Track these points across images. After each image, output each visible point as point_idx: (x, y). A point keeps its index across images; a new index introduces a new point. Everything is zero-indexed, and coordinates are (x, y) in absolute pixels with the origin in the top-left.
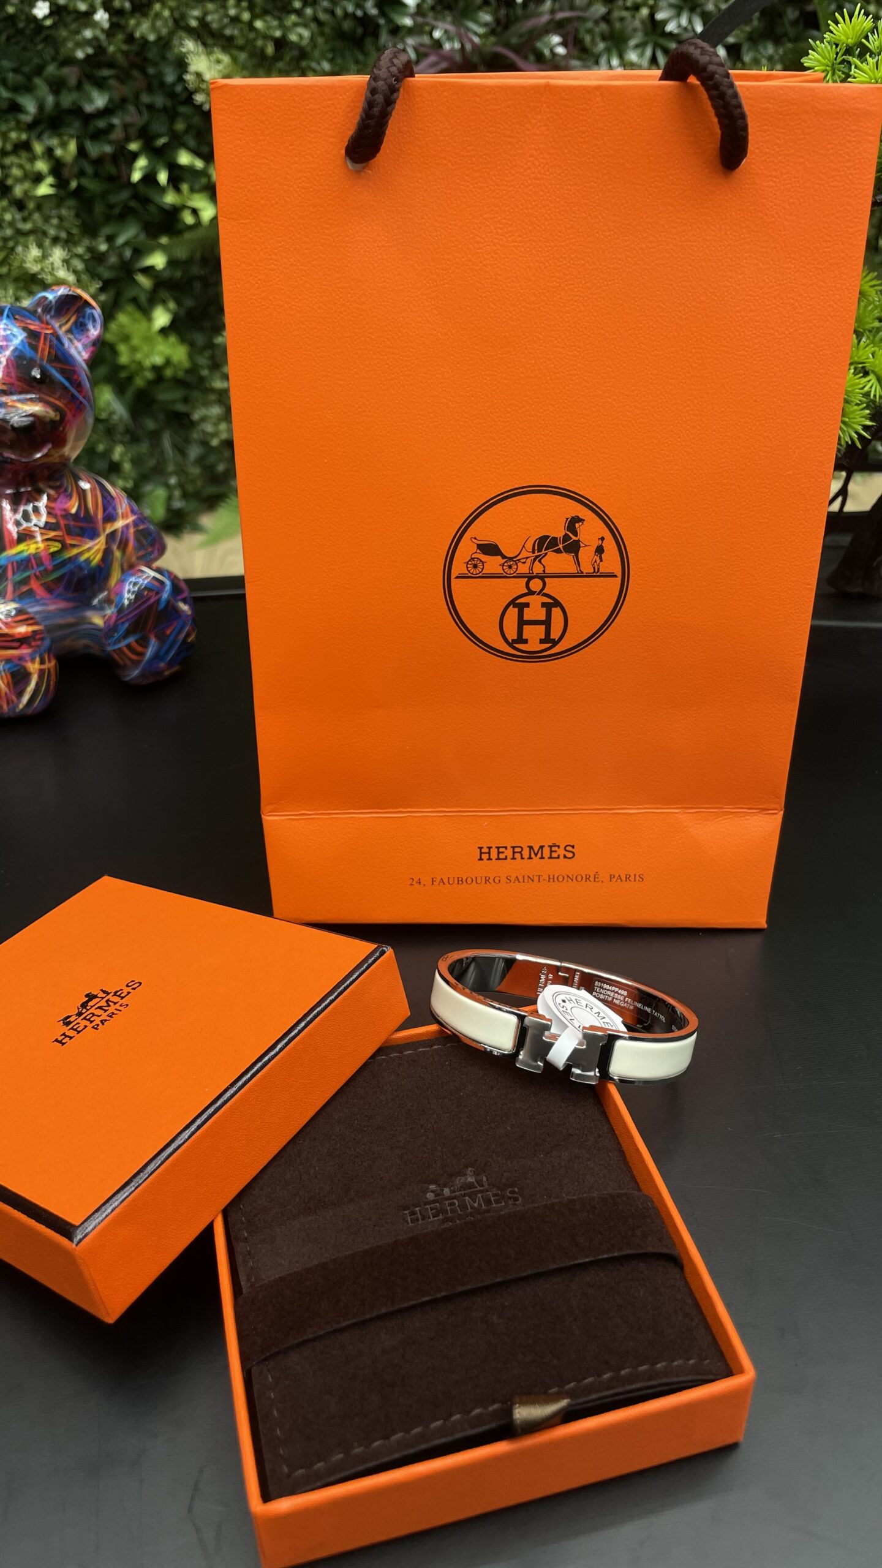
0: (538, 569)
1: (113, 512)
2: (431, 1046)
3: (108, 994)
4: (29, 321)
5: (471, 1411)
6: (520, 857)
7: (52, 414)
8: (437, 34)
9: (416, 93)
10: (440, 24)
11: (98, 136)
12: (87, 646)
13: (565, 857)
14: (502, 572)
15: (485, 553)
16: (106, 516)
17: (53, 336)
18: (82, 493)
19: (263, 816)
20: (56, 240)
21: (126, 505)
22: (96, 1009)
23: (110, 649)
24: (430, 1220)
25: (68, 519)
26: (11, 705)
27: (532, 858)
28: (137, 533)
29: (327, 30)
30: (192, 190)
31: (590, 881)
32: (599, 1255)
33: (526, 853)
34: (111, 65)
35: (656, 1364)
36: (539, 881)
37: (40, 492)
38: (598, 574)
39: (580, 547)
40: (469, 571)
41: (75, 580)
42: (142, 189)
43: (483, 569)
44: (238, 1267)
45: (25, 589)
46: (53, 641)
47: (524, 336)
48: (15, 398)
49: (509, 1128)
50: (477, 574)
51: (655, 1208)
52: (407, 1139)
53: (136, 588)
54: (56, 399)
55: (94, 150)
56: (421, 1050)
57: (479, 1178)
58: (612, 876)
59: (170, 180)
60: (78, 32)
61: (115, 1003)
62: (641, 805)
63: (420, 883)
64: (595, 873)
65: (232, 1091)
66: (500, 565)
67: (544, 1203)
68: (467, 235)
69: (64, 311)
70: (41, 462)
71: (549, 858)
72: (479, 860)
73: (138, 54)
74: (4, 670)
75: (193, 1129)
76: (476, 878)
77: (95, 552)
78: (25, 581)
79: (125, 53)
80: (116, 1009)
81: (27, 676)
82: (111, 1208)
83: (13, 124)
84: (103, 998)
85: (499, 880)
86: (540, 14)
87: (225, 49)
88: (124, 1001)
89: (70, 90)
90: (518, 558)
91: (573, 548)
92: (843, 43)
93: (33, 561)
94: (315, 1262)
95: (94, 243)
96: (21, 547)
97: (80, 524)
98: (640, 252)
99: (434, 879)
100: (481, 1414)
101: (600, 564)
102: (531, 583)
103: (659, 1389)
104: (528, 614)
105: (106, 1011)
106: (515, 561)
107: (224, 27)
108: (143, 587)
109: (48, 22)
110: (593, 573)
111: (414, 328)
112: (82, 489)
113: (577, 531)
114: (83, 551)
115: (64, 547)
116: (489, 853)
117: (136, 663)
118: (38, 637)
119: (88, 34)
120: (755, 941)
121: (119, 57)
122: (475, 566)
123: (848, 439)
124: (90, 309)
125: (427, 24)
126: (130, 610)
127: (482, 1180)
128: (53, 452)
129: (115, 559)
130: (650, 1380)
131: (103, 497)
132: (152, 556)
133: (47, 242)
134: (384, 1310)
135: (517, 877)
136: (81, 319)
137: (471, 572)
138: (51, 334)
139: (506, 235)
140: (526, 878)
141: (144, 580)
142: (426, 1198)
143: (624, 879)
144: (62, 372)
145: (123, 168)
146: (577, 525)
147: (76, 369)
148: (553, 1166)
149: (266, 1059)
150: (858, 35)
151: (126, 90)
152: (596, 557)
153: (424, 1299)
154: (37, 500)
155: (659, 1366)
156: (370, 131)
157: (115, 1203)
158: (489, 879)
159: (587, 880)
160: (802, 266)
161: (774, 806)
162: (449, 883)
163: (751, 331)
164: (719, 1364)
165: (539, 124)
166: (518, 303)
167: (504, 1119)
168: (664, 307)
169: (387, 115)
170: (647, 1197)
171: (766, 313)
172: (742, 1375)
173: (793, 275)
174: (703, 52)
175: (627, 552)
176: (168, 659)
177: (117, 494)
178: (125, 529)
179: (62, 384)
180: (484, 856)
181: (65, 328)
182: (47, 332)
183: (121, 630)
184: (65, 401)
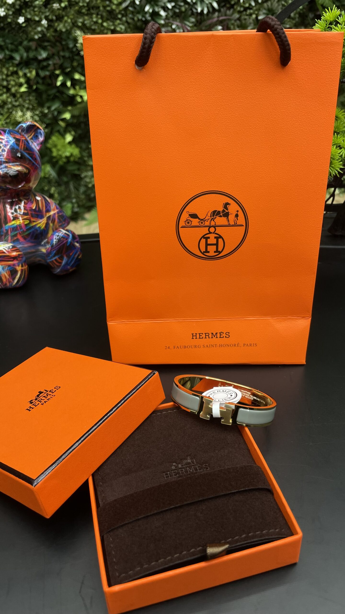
0: (213, 223)
1: (49, 208)
2: (173, 410)
3: (47, 391)
4: (16, 135)
5: (190, 550)
6: (208, 337)
8: (174, 27)
9: (162, 39)
10: (175, 23)
11: (44, 68)
12: (40, 261)
13: (226, 337)
14: (199, 225)
15: (192, 218)
16: (47, 210)
17: (26, 140)
18: (37, 201)
19: (107, 323)
20: (28, 109)
21: (54, 206)
22: (43, 397)
23: (48, 261)
24: (173, 477)
25: (32, 211)
26: (10, 283)
27: (213, 338)
28: (59, 216)
29: (131, 26)
30: (80, 88)
32: (240, 489)
33: (210, 336)
34: (48, 41)
35: (263, 531)
36: (216, 347)
37: (21, 201)
38: (236, 225)
39: (229, 214)
40: (186, 225)
41: (35, 235)
42: (61, 89)
43: (191, 224)
44: (98, 496)
45: (15, 238)
46: (26, 258)
47: (205, 133)
48: (11, 164)
49: (204, 441)
50: (189, 226)
51: (262, 471)
52: (164, 446)
53: (59, 237)
54: (26, 164)
55: (42, 74)
56: (169, 412)
57: (193, 460)
58: (244, 345)
59: (71, 85)
60: (35, 28)
61: (50, 395)
62: (255, 316)
63: (169, 348)
64: (238, 343)
65: (95, 427)
66: (198, 222)
67: (218, 469)
68: (183, 94)
69: (29, 131)
70: (21, 189)
71: (220, 337)
73: (58, 37)
74: (8, 270)
75: (80, 442)
76: (191, 346)
77: (42, 224)
78: (15, 235)
79: (54, 36)
80: (50, 397)
81: (16, 272)
82: (48, 472)
83: (11, 64)
84: (45, 393)
85: (200, 347)
86: (214, 18)
88: (53, 394)
89: (33, 51)
90: (205, 219)
91: (226, 215)
92: (329, 20)
93: (18, 227)
94: (128, 494)
95: (43, 110)
96: (13, 222)
97: (36, 213)
98: (250, 99)
99: (175, 347)
100: (194, 552)
101: (237, 221)
102: (210, 229)
103: (264, 541)
104: (209, 242)
105: (46, 398)
106: (204, 221)
107: (92, 25)
108: (61, 237)
109: (24, 25)
110: (234, 225)
111: (163, 130)
112: (37, 200)
113: (228, 208)
114: (38, 223)
115: (31, 222)
116: (196, 336)
117: (59, 267)
118: (20, 256)
119: (39, 29)
120: (301, 369)
121: (52, 38)
122: (188, 223)
123: (334, 173)
124: (40, 130)
125: (170, 23)
126: (56, 246)
128: (26, 185)
129: (50, 226)
130: (260, 537)
131: (45, 203)
132: (65, 225)
133: (25, 110)
134: (155, 512)
135: (207, 345)
136: (36, 134)
137: (187, 225)
138: (25, 140)
139: (198, 94)
140: (211, 345)
141: (61, 234)
142: (172, 468)
143: (249, 345)
144: (29, 154)
145: (54, 81)
146: (228, 206)
147: (34, 153)
148: (221, 456)
149: (109, 415)
151: (54, 51)
152: (235, 218)
153: (171, 507)
154: (20, 204)
155: (264, 532)
156: (144, 54)
157: (49, 471)
158: (196, 346)
159: (235, 346)
160: (313, 103)
161: (308, 316)
162: (180, 348)
163: (294, 129)
164: (288, 531)
165: (210, 50)
166: (203, 120)
167: (202, 437)
168: (260, 120)
169: (151, 48)
170: (259, 467)
171: (300, 122)
172: (298, 535)
173: (310, 107)
174: (273, 20)
175: (247, 216)
176: (72, 264)
177: (50, 201)
178: (54, 215)
179: (29, 159)
180: (194, 337)
181: (30, 138)
182: (23, 139)
183: (52, 254)
184: (30, 166)
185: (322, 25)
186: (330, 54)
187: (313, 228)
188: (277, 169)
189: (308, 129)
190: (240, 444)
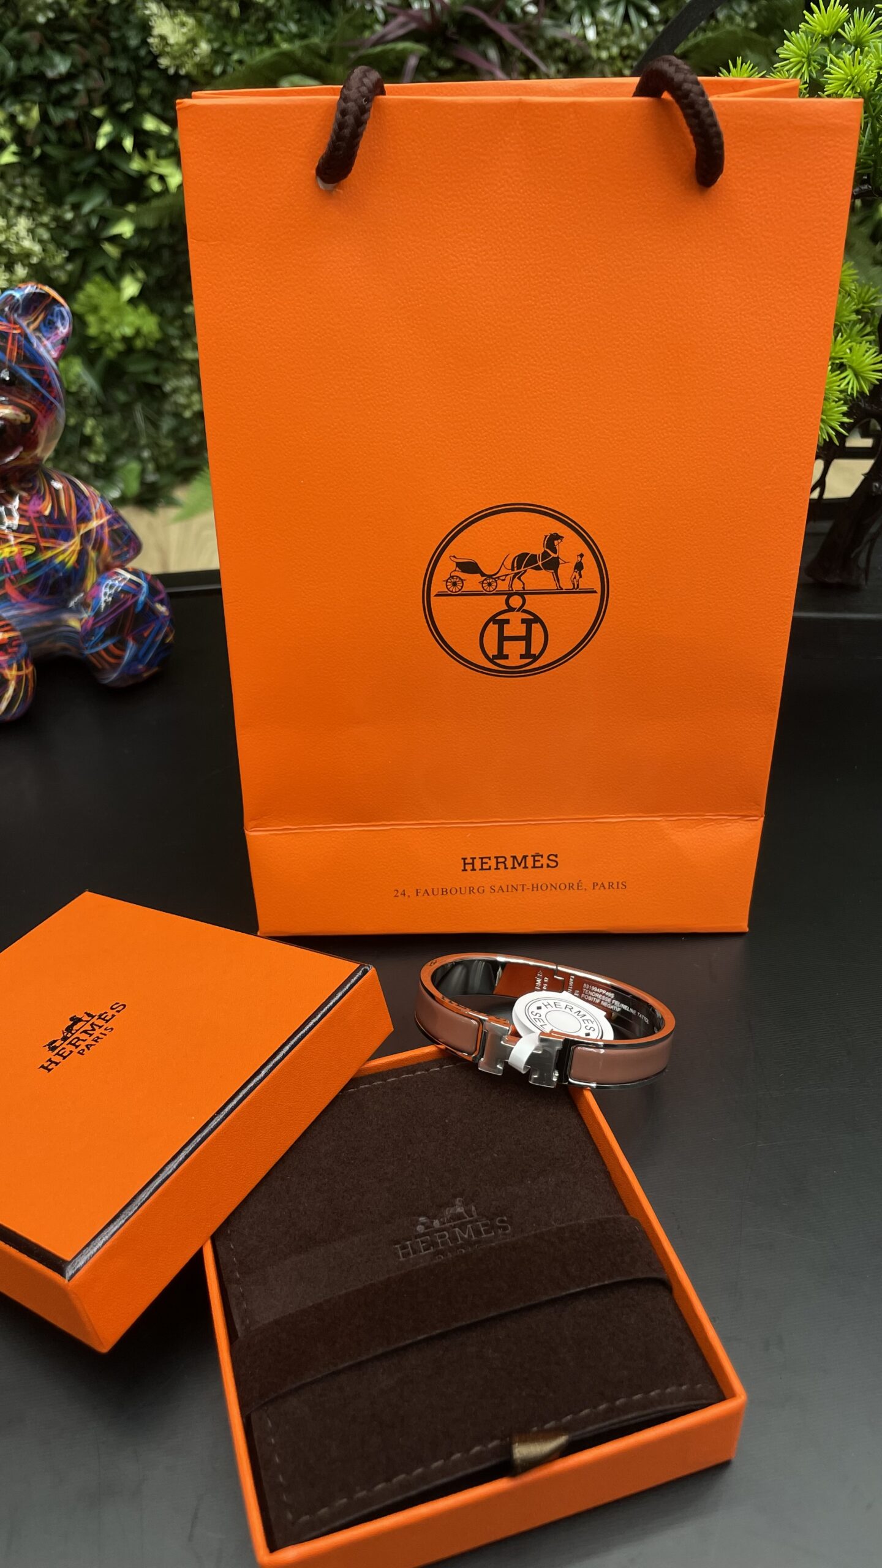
0: (517, 586)
1: (87, 512)
3: (93, 1016)
5: (471, 1449)
6: (503, 867)
7: (22, 417)
9: (388, 112)
11: (61, 101)
12: (64, 649)
13: (548, 866)
14: (482, 589)
15: (463, 571)
16: (80, 516)
17: (22, 336)
18: (55, 493)
19: (246, 832)
20: (20, 210)
21: (100, 505)
22: (81, 1033)
23: (87, 652)
24: (421, 1254)
25: (41, 522)
27: (515, 868)
28: (113, 532)
30: (159, 156)
31: (573, 889)
32: (590, 1285)
33: (509, 863)
34: (73, 29)
35: (650, 1392)
36: (523, 890)
37: (12, 495)
38: (578, 590)
39: (559, 564)
40: (448, 589)
41: (51, 582)
42: (107, 156)
43: (462, 587)
44: (232, 1310)
46: (30, 645)
47: (500, 355)
49: (496, 1155)
50: (456, 592)
51: (644, 1232)
53: (113, 591)
54: (26, 401)
55: (58, 116)
57: (469, 1207)
58: (595, 884)
59: (135, 145)
61: (100, 1027)
62: (624, 814)
63: (404, 894)
64: (578, 882)
65: (218, 1119)
66: (480, 583)
67: (533, 1232)
68: (441, 254)
69: (31, 312)
70: (13, 465)
71: (532, 867)
73: (99, 18)
75: (181, 1159)
76: (460, 888)
77: (70, 553)
79: (87, 17)
80: (101, 1034)
81: (5, 682)
82: (102, 1241)
84: (88, 1022)
85: (484, 891)
87: (189, 11)
88: (109, 1025)
89: (31, 55)
90: (497, 576)
91: (553, 565)
92: (819, 34)
93: (8, 566)
94: (309, 1303)
95: (59, 212)
97: (53, 526)
98: (616, 269)
99: (419, 891)
100: (481, 1452)
101: (579, 581)
102: (510, 599)
103: (653, 1417)
104: (508, 631)
105: (91, 1035)
106: (495, 579)
108: (119, 590)
110: (573, 589)
111: (389, 348)
112: (55, 490)
113: (556, 548)
114: (58, 553)
115: (39, 550)
116: (473, 864)
117: (114, 667)
118: (14, 643)
120: (738, 944)
121: (81, 20)
122: (455, 584)
123: (826, 437)
124: (58, 306)
126: (107, 614)
127: (471, 1210)
128: (24, 455)
129: (90, 559)
130: (644, 1408)
131: (76, 496)
132: (128, 556)
133: (12, 212)
134: (380, 1351)
135: (501, 887)
137: (451, 589)
138: (19, 334)
139: (481, 254)
140: (510, 887)
141: (119, 582)
142: (416, 1231)
143: (607, 886)
144: (32, 372)
145: (88, 134)
146: (556, 542)
147: (46, 368)
148: (540, 1193)
149: (252, 1084)
150: (833, 26)
151: (88, 55)
152: (575, 573)
153: (419, 1338)
154: (8, 502)
155: (653, 1394)
156: (341, 152)
157: (105, 1237)
158: (473, 889)
159: (571, 889)
160: (778, 283)
161: (754, 813)
162: (433, 894)
163: (728, 348)
164: (711, 1388)
165: (512, 141)
166: (493, 322)
167: (490, 1145)
168: (640, 324)
169: (358, 137)
170: (634, 1219)
171: (743, 330)
172: (735, 1398)
173: (771, 292)
174: (678, 69)
175: (606, 569)
176: (147, 661)
177: (90, 494)
178: (99, 528)
179: (33, 386)
180: (467, 867)
181: (32, 327)
182: (15, 332)
183: (98, 634)
184: (35, 403)
185: (801, 46)
186: (826, 157)
188: (684, 449)
190: (584, 1160)
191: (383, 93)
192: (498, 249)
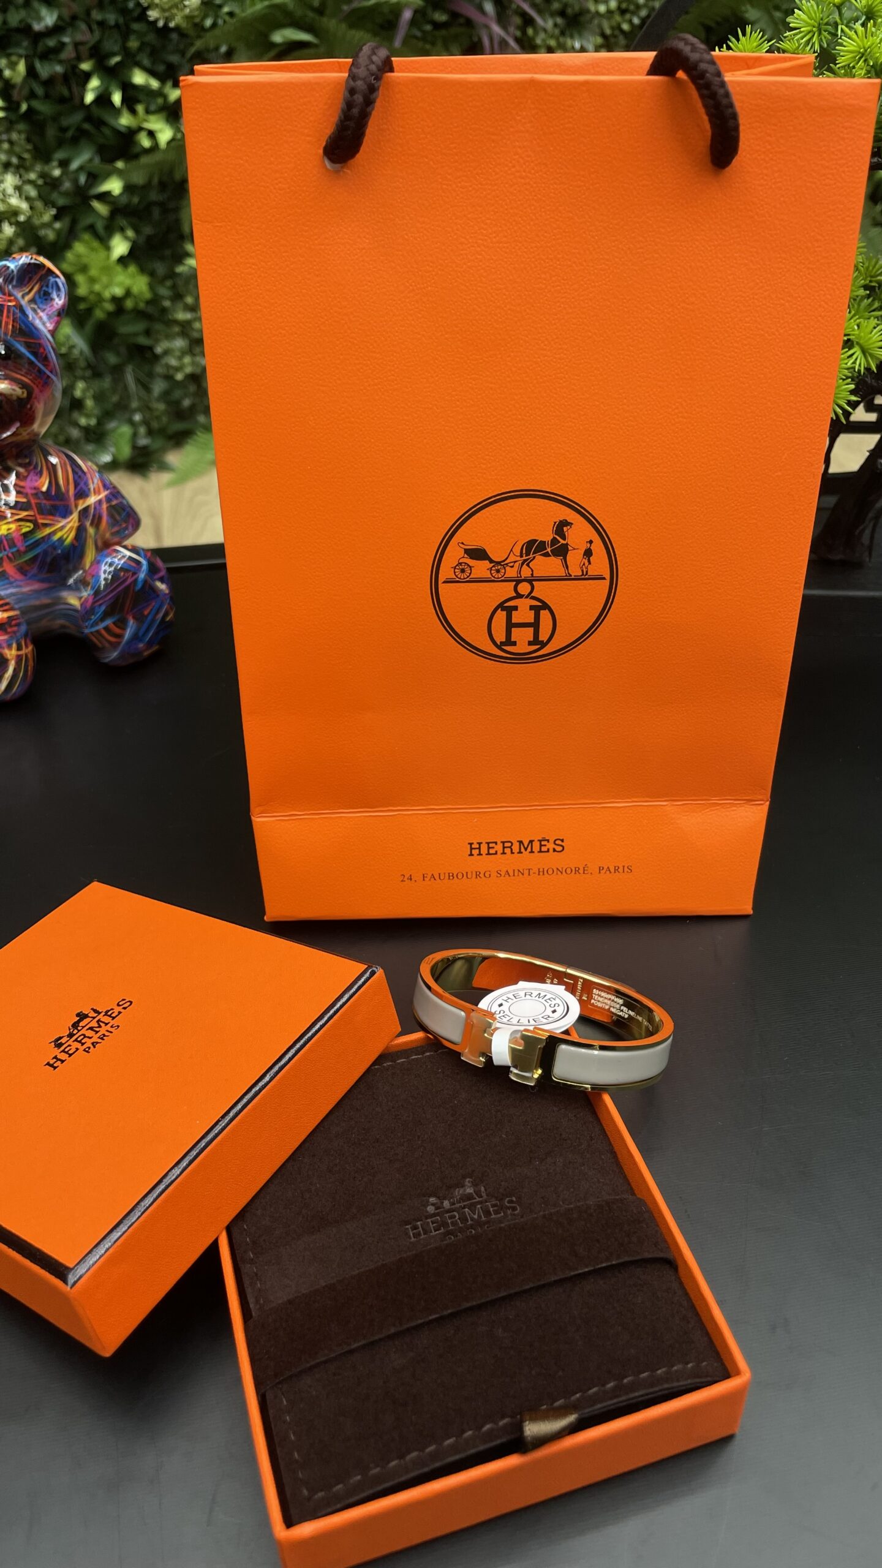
0: (526, 572)
1: (85, 488)
2: (423, 1053)
3: (99, 1013)
5: (482, 1426)
6: (510, 852)
7: (19, 391)
9: (397, 89)
11: (47, 55)
12: (63, 627)
13: (554, 850)
14: (491, 576)
15: (471, 558)
16: (78, 492)
17: (17, 309)
18: (52, 469)
19: (252, 817)
20: (7, 166)
21: (98, 480)
22: (87, 1029)
23: (87, 631)
24: (431, 1234)
25: (39, 498)
27: (522, 853)
28: (109, 508)
30: (148, 111)
31: (579, 873)
32: (598, 1265)
33: (516, 848)
35: (656, 1371)
36: (529, 875)
37: (9, 471)
38: (586, 577)
39: (568, 550)
40: (457, 576)
41: (49, 560)
42: (96, 112)
43: (470, 574)
44: (246, 1289)
46: (29, 623)
47: (509, 340)
49: (504, 1136)
50: (464, 579)
51: (651, 1212)
52: (405, 1152)
53: (112, 569)
54: (22, 375)
55: (45, 70)
56: (415, 1058)
57: (478, 1187)
58: (601, 868)
59: (124, 100)
61: (106, 1024)
62: (630, 799)
63: (411, 879)
64: (584, 866)
65: (223, 1123)
66: (488, 569)
67: (542, 1213)
68: (451, 236)
69: (27, 281)
70: (10, 440)
71: (539, 852)
72: (469, 855)
75: (182, 1166)
76: (467, 873)
77: (69, 529)
80: (107, 1031)
81: (4, 662)
84: (94, 1018)
85: (490, 875)
88: (115, 1022)
89: (17, 8)
90: (506, 562)
91: (562, 551)
93: (5, 543)
95: (46, 168)
97: (50, 502)
98: (628, 252)
99: (425, 875)
100: (491, 1431)
101: (588, 567)
102: (519, 586)
103: (660, 1394)
104: (516, 618)
105: (97, 1032)
106: (503, 565)
108: (119, 566)
110: (582, 575)
112: (50, 462)
113: (565, 534)
114: (56, 530)
115: (37, 526)
116: (479, 848)
117: (114, 646)
118: (14, 622)
120: (742, 926)
124: (53, 277)
126: (108, 591)
127: (480, 1191)
128: (21, 430)
129: (88, 537)
130: (652, 1387)
131: (74, 472)
132: (127, 532)
134: (393, 1330)
135: (507, 871)
136: (44, 288)
137: (459, 576)
138: (14, 306)
139: (491, 236)
140: (516, 871)
141: (119, 560)
142: (427, 1212)
143: (612, 870)
144: (28, 346)
145: (75, 89)
146: (565, 529)
147: (42, 341)
148: (548, 1173)
151: (76, 7)
152: (584, 560)
153: (431, 1318)
154: (5, 478)
155: (659, 1372)
156: (349, 132)
157: (109, 1243)
158: (480, 873)
159: (577, 872)
160: (792, 266)
161: (760, 797)
162: (440, 878)
163: (741, 332)
164: (715, 1364)
165: (523, 121)
167: (498, 1126)
168: (653, 308)
169: (367, 116)
170: (640, 1200)
171: (756, 314)
172: (739, 1376)
173: (784, 276)
174: (694, 49)
175: (615, 555)
176: (147, 639)
177: (88, 469)
178: (97, 504)
179: (28, 358)
180: (474, 852)
181: (27, 298)
182: (10, 304)
183: (97, 613)
184: (31, 377)
186: (843, 138)
187: (782, 585)
188: (695, 434)
189: (777, 333)
190: (592, 1141)
191: (392, 70)
192: (508, 231)
